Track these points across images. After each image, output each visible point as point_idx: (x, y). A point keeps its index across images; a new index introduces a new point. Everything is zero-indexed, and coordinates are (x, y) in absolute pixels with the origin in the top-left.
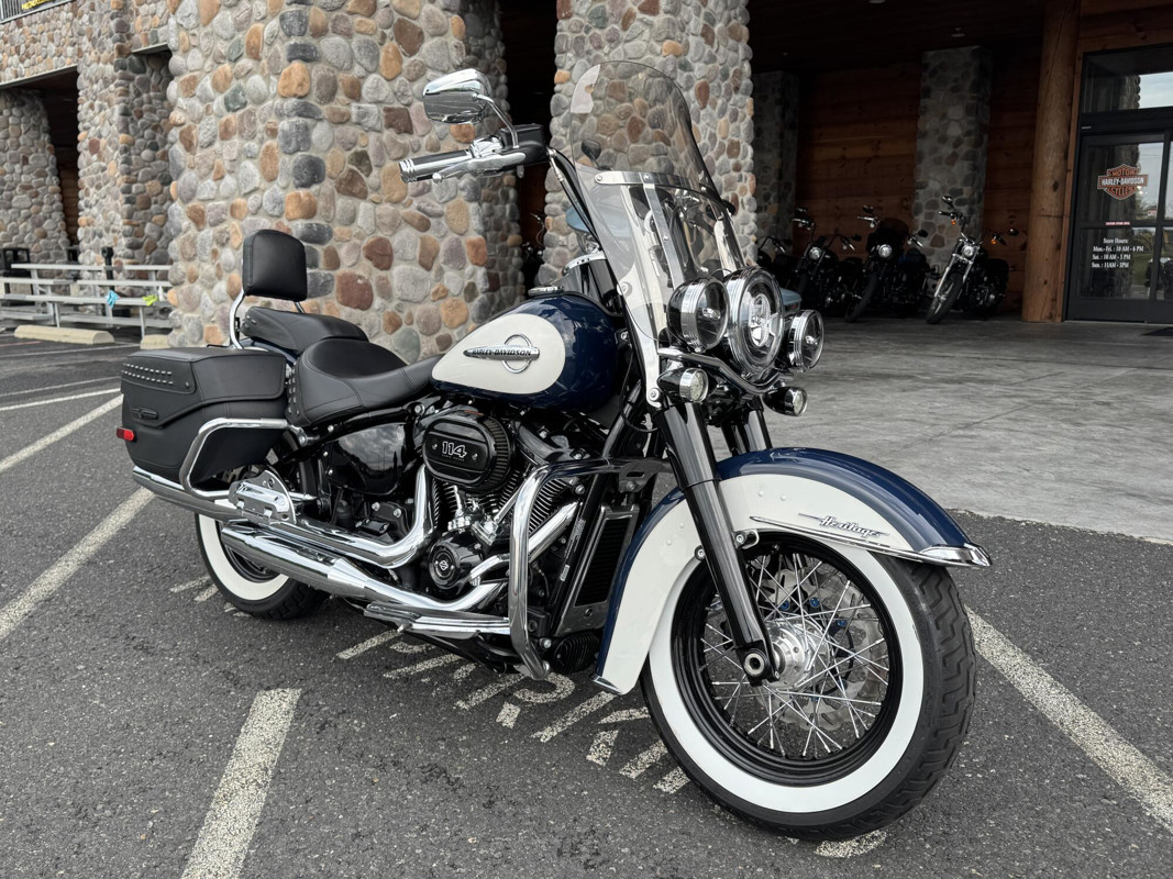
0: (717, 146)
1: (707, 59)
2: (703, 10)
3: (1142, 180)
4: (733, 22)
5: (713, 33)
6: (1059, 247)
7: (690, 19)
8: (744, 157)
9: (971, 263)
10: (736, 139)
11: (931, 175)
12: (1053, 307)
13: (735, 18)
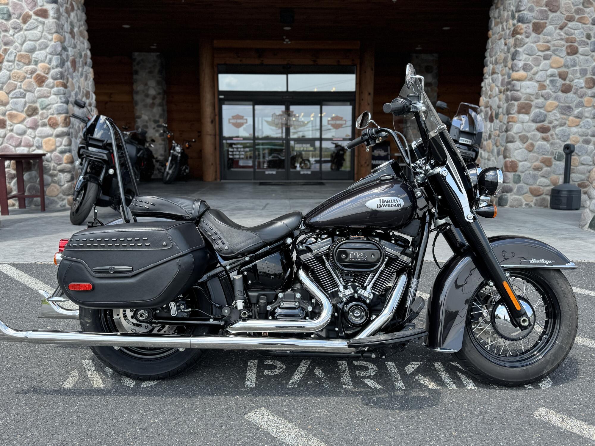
0: (81, 92)
1: (73, 46)
2: (69, 20)
3: (245, 121)
4: (81, 28)
5: (74, 32)
6: (215, 149)
7: (65, 23)
8: (92, 99)
9: (179, 155)
10: (88, 90)
11: (143, 112)
12: (216, 175)
13: (82, 26)
